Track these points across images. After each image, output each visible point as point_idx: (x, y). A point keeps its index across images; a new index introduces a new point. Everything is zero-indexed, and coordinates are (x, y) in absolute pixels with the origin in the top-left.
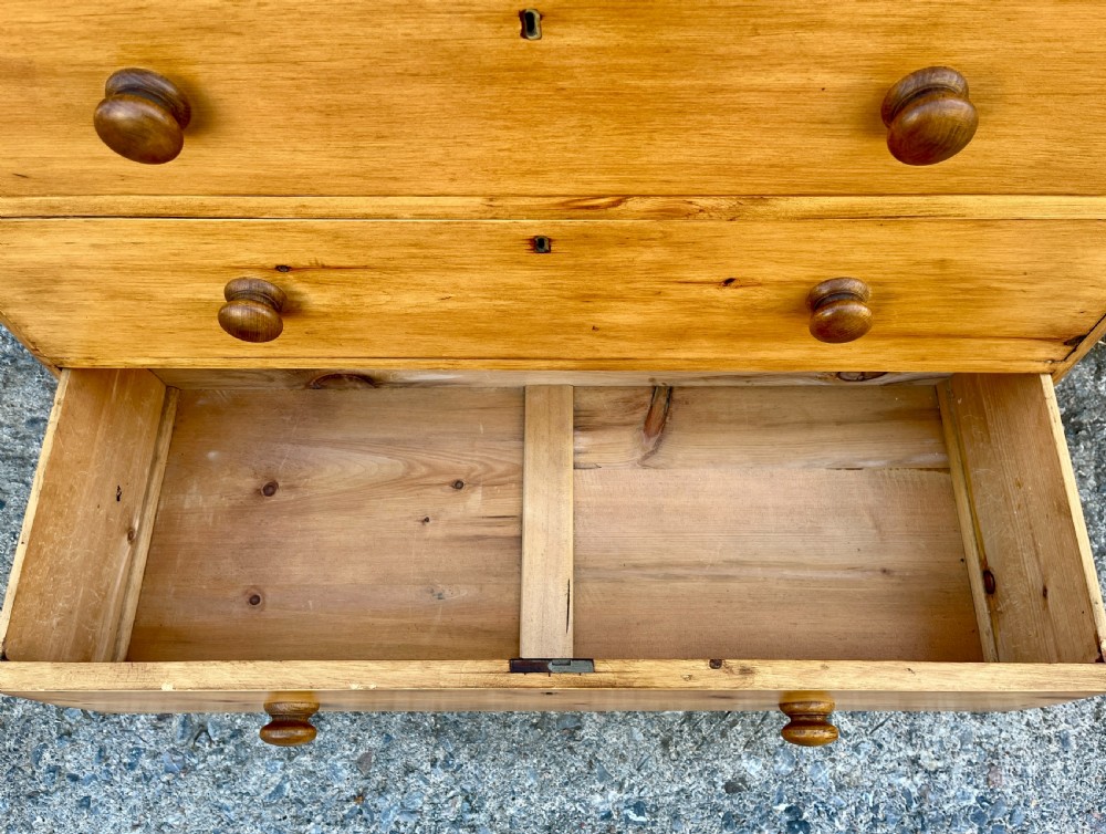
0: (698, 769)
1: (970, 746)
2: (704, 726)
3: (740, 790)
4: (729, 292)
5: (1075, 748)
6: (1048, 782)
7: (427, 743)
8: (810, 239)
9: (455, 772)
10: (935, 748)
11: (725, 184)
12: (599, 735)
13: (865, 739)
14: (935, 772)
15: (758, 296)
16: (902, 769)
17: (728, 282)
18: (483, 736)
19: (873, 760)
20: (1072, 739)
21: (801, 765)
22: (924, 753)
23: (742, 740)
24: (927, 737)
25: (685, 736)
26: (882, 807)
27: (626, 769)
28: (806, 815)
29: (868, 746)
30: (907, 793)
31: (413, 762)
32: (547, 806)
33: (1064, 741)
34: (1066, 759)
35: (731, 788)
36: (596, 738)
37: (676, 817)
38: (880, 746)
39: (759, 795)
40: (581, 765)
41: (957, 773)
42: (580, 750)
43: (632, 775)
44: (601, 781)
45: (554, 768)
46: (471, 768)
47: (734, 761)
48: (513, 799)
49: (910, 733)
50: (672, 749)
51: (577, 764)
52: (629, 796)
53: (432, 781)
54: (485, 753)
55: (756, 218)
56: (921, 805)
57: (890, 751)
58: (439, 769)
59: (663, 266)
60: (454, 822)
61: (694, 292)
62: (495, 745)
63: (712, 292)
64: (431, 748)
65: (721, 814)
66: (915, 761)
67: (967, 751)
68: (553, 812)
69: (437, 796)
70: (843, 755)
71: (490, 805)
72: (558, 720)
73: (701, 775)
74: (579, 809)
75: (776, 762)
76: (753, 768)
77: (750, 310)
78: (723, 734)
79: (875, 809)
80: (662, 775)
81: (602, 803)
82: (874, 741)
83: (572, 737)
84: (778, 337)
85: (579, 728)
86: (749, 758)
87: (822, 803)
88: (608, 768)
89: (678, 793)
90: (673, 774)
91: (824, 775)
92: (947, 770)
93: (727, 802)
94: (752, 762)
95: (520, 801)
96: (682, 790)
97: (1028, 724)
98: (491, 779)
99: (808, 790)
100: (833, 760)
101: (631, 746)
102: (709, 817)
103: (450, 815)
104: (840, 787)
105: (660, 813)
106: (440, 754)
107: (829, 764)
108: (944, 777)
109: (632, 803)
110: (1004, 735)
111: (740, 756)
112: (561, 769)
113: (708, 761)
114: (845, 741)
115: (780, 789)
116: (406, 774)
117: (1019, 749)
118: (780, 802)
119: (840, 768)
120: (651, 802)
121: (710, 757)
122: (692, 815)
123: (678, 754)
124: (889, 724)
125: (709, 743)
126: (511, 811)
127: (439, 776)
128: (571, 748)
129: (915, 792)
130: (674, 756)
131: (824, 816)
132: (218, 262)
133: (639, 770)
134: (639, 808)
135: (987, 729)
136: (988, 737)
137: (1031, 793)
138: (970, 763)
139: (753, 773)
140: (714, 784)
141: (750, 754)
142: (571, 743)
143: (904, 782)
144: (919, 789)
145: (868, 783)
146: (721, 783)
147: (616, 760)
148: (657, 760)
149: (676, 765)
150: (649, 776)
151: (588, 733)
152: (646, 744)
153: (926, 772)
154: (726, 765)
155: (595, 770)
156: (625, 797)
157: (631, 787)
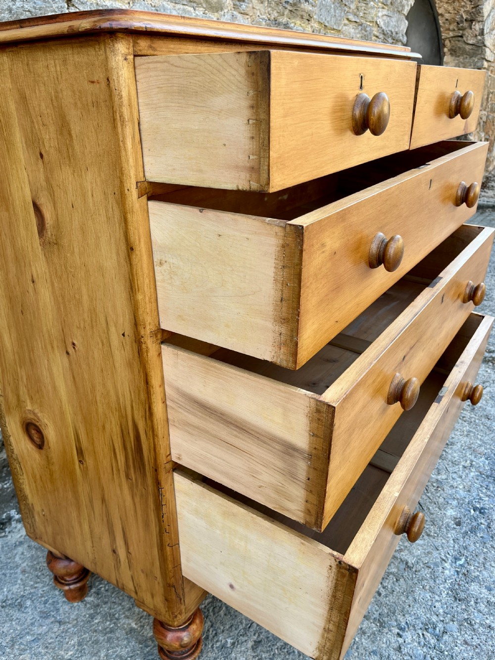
0: (445, 530)
3: (460, 521)
5: (474, 430)
6: (486, 441)
7: (387, 633)
9: (408, 628)
10: (462, 460)
12: (414, 557)
13: (451, 475)
14: (471, 464)
16: (467, 471)
18: (394, 605)
19: (461, 477)
20: (470, 429)
21: (456, 497)
22: (463, 463)
23: (437, 509)
24: (456, 459)
26: (482, 484)
27: (435, 554)
28: (478, 506)
29: (454, 476)
30: (478, 476)
31: (396, 645)
32: (444, 595)
33: (470, 431)
34: (478, 434)
35: (458, 524)
36: (415, 558)
37: (465, 548)
38: (455, 472)
39: (465, 517)
40: (427, 571)
41: (475, 460)
42: (419, 568)
43: (440, 554)
44: (438, 567)
45: (424, 583)
46: (410, 619)
47: (445, 516)
48: (435, 607)
49: (452, 463)
50: (432, 534)
51: (426, 573)
53: (410, 641)
54: (404, 608)
56: (484, 474)
57: (459, 471)
58: (404, 634)
60: (438, 640)
62: (401, 602)
64: (390, 633)
65: (469, 532)
66: (465, 467)
67: (466, 453)
68: (448, 594)
69: (419, 643)
70: (455, 483)
71: (434, 619)
72: (398, 570)
73: (448, 530)
74: (450, 581)
75: (451, 504)
76: (450, 512)
78: (432, 514)
79: (481, 486)
80: (443, 543)
81: (450, 572)
82: (452, 473)
83: (410, 568)
85: (407, 563)
86: (446, 511)
87: (474, 499)
88: (433, 560)
89: (454, 542)
90: (445, 539)
91: (463, 493)
93: (464, 528)
95: (437, 604)
96: (453, 540)
98: (420, 612)
99: (467, 501)
100: (456, 487)
101: (425, 547)
102: (470, 537)
103: (433, 641)
104: (469, 491)
105: (462, 552)
106: (396, 631)
107: (458, 489)
108: (474, 463)
109: (454, 560)
110: (463, 442)
111: (444, 513)
112: (427, 580)
113: (442, 525)
114: (449, 480)
115: (464, 509)
116: (400, 652)
117: (470, 441)
118: (470, 511)
119: (461, 487)
120: (456, 553)
121: (441, 523)
122: (467, 542)
123: (435, 533)
124: (447, 466)
125: (434, 521)
126: (441, 611)
127: (408, 636)
128: (416, 571)
130: (435, 535)
131: (480, 501)
133: (438, 550)
134: (456, 559)
135: (459, 445)
136: (462, 446)
137: (488, 446)
138: (471, 454)
139: (454, 513)
140: (454, 528)
141: (444, 510)
142: (414, 570)
143: (472, 474)
144: (477, 472)
145: (470, 483)
146: (455, 526)
147: (429, 555)
148: (436, 541)
149: (441, 536)
150: (443, 547)
151: (411, 560)
152: (426, 541)
153: (471, 466)
154: (447, 520)
155: (432, 566)
156: (450, 561)
157: (445, 556)
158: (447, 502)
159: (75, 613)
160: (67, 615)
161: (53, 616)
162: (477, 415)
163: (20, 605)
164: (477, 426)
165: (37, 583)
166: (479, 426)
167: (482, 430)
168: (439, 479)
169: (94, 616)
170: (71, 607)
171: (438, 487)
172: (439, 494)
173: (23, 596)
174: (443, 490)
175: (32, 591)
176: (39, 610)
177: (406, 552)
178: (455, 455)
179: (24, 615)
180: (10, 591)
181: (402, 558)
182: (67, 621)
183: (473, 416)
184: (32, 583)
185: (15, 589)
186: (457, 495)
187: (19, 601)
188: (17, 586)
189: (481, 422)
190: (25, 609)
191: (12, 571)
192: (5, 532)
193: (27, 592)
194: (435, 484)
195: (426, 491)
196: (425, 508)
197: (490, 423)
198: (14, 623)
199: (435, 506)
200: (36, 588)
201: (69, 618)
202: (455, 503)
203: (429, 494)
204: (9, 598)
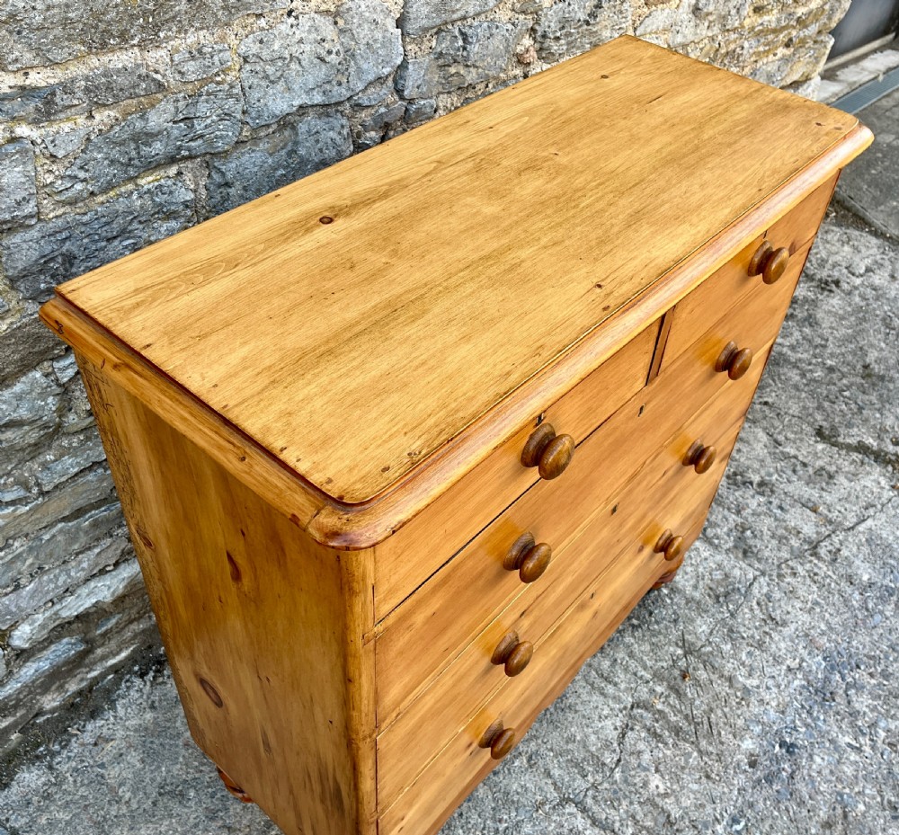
0: (732, 772)
1: (797, 641)
2: (711, 749)
3: (756, 761)
5: (823, 602)
6: (833, 626)
10: (789, 656)
12: (680, 808)
13: (766, 680)
14: (800, 665)
16: (790, 677)
19: (778, 686)
20: (818, 599)
21: (761, 720)
22: (788, 662)
23: (731, 736)
24: (781, 653)
25: (710, 763)
26: (803, 703)
27: (709, 809)
28: (788, 740)
29: (770, 683)
30: (803, 687)
33: (817, 603)
34: (826, 610)
35: (753, 764)
36: (681, 811)
37: (751, 806)
38: (773, 677)
39: (765, 754)
40: (692, 833)
41: (807, 658)
42: (682, 825)
43: (715, 809)
44: (707, 829)
47: (739, 750)
49: (774, 659)
50: (713, 776)
52: (725, 820)
56: (812, 686)
57: (779, 675)
65: (763, 781)
66: (789, 669)
67: (798, 644)
70: (768, 697)
72: (656, 824)
73: (736, 773)
75: (752, 731)
76: (748, 744)
78: (722, 743)
79: (803, 707)
80: (724, 793)
82: (769, 677)
83: (672, 824)
85: (669, 816)
86: (742, 742)
87: (786, 727)
88: (702, 818)
89: (739, 793)
90: (728, 787)
91: (773, 714)
92: (802, 660)
93: (759, 772)
94: (746, 742)
96: (739, 789)
97: (801, 610)
99: (775, 728)
100: (768, 704)
101: (698, 795)
102: (762, 789)
104: (783, 713)
105: (745, 811)
107: (768, 707)
108: (804, 664)
109: (730, 823)
110: (800, 623)
111: (738, 745)
113: (731, 763)
114: (761, 690)
115: (767, 741)
117: (810, 623)
118: (774, 747)
119: (774, 704)
120: (736, 811)
122: (756, 796)
123: (718, 775)
124: (764, 663)
125: (722, 755)
128: (677, 830)
129: (804, 682)
130: (717, 778)
131: (794, 732)
133: (714, 803)
134: (735, 821)
135: (793, 627)
136: (797, 630)
137: (834, 637)
138: (805, 648)
139: (751, 746)
140: (745, 771)
141: (740, 739)
142: (675, 828)
143: (797, 683)
144: (804, 679)
145: (789, 698)
146: (747, 767)
147: (701, 810)
148: (715, 789)
149: (724, 782)
150: (721, 800)
151: (675, 813)
152: (702, 787)
153: (798, 669)
154: (739, 757)
155: (700, 827)
156: (725, 823)
157: (721, 814)
158: (748, 727)
159: (248, 817)
160: (238, 819)
161: (222, 818)
162: (837, 573)
163: (182, 795)
164: (830, 595)
165: (203, 764)
166: (834, 595)
167: (834, 604)
168: (748, 686)
169: (271, 825)
170: (244, 807)
171: (742, 699)
172: (739, 712)
173: (185, 781)
174: (748, 706)
175: (197, 775)
176: (204, 806)
177: (672, 799)
178: (782, 645)
179: (186, 810)
180: (169, 771)
181: (665, 807)
182: (238, 827)
183: (830, 573)
184: (196, 764)
185: (175, 769)
186: (765, 717)
187: (180, 788)
188: (179, 766)
189: (838, 587)
190: (187, 802)
191: (172, 742)
192: (163, 676)
193: (190, 776)
194: (739, 694)
195: (723, 704)
196: (715, 732)
197: (850, 592)
198: (174, 821)
199: (730, 729)
200: (201, 771)
201: (240, 822)
202: (758, 729)
203: (726, 710)
204: (168, 781)
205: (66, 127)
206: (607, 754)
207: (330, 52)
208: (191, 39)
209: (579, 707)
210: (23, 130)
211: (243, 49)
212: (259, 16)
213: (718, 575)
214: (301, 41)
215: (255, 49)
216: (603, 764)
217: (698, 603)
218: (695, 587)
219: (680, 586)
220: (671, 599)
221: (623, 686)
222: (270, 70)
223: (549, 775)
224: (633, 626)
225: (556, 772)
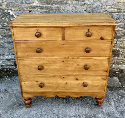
4: (78, 66)
8: (83, 61)
11: (76, 56)
15: (80, 66)
17: (78, 65)
55: (79, 59)
59: (73, 63)
61: (75, 66)
63: (77, 66)
77: (80, 68)
84: (83, 71)
132: (39, 63)
205: (43, 10)
206: (68, 116)
207: (74, 11)
208: (57, 5)
209: (71, 109)
210: (39, 9)
211: (63, 8)
212: (65, 5)
213: (112, 113)
214: (70, 9)
215: (64, 8)
216: (66, 117)
217: (104, 113)
218: (106, 111)
219: (103, 109)
220: (100, 109)
221: (79, 112)
222: (65, 11)
223: (59, 112)
224: (90, 108)
225: (60, 112)
